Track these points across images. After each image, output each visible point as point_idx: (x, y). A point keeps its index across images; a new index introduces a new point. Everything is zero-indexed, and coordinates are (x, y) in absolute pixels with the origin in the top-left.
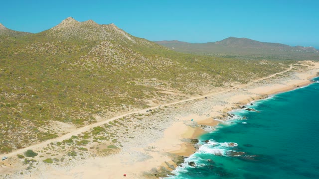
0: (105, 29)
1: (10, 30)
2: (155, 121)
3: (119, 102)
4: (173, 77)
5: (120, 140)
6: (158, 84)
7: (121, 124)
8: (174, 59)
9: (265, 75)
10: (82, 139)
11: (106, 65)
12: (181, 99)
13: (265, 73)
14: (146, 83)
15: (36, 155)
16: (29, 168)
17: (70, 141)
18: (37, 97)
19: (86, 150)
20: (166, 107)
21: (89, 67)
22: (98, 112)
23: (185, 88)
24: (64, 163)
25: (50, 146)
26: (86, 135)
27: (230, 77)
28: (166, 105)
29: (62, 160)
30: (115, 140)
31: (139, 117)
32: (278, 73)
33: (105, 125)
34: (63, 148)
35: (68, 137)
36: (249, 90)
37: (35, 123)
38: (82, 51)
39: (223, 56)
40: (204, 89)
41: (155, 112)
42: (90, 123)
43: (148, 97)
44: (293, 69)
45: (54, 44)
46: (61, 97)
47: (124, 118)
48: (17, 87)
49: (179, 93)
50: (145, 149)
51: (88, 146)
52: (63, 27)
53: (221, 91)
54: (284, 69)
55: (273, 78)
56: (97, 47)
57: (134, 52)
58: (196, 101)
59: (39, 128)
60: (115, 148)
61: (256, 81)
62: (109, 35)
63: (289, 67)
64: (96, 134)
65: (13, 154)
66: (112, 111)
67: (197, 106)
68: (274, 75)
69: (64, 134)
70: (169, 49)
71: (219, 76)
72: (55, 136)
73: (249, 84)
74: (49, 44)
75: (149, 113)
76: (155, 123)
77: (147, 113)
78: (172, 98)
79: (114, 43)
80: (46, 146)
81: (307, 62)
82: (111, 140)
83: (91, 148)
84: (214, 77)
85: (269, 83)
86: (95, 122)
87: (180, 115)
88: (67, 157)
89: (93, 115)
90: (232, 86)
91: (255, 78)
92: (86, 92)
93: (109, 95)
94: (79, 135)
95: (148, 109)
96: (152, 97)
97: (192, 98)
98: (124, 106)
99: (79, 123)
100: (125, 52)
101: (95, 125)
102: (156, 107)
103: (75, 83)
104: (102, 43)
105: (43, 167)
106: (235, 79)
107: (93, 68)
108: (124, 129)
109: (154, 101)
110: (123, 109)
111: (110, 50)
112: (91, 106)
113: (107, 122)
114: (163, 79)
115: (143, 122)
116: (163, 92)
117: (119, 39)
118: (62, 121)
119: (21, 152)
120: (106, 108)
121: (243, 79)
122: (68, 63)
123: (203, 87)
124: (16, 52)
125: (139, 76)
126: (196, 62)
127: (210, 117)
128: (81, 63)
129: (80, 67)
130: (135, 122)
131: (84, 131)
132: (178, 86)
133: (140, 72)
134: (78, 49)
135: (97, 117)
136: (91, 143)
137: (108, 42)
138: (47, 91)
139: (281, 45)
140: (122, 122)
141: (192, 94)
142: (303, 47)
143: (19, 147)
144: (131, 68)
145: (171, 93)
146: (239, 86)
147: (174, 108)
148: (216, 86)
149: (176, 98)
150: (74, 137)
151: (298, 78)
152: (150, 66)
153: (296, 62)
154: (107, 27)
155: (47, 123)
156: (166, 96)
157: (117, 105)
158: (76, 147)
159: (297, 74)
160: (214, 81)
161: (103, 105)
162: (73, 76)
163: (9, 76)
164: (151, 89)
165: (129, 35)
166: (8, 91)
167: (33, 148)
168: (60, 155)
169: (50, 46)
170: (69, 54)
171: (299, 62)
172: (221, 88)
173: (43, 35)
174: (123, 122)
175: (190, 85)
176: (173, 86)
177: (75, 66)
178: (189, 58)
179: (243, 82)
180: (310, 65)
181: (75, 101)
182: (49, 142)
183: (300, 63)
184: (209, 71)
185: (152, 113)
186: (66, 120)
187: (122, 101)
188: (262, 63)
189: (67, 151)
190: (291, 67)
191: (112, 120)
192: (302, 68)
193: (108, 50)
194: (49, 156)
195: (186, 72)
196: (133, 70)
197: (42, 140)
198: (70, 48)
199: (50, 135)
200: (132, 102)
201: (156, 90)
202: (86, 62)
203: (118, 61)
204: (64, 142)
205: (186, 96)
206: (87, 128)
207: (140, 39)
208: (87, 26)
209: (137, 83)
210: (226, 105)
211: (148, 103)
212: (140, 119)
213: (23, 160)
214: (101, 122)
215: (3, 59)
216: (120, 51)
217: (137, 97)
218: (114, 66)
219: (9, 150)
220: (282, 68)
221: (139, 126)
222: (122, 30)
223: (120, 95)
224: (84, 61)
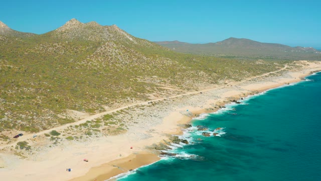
0: (108, 30)
1: (14, 31)
2: (155, 111)
3: (124, 96)
4: (171, 75)
5: (126, 124)
6: (159, 81)
7: (127, 113)
8: (173, 58)
9: (258, 74)
10: (95, 123)
11: (111, 64)
12: (178, 94)
13: (259, 72)
14: (148, 80)
15: (60, 134)
16: (55, 143)
17: (85, 125)
18: (52, 91)
19: (100, 131)
20: (165, 100)
21: (95, 66)
22: (106, 104)
23: (183, 85)
24: (82, 140)
25: (70, 128)
26: (98, 121)
27: (226, 75)
28: (166, 98)
29: (81, 137)
30: (123, 125)
31: (142, 108)
32: (271, 72)
33: (113, 113)
34: (80, 129)
35: (83, 121)
36: (242, 87)
37: (55, 112)
38: (87, 51)
39: (222, 57)
40: (200, 85)
41: (156, 104)
42: (100, 111)
43: (149, 91)
44: (287, 68)
45: (61, 45)
46: (73, 91)
47: (129, 108)
48: (34, 83)
49: (177, 89)
50: (147, 131)
51: (100, 128)
52: (68, 28)
53: (215, 87)
54: (279, 69)
55: (266, 76)
56: (102, 47)
57: (136, 52)
58: (191, 95)
59: (59, 115)
60: (123, 129)
61: (250, 79)
62: (112, 36)
63: (284, 66)
64: (107, 120)
65: (42, 133)
66: (119, 102)
67: (193, 99)
68: (267, 74)
69: (79, 120)
70: (169, 50)
71: (214, 74)
72: (73, 121)
73: (242, 81)
74: (56, 44)
75: (151, 104)
76: (155, 113)
77: (148, 105)
78: (171, 93)
79: (117, 44)
80: (67, 128)
81: (302, 61)
82: (119, 124)
83: (103, 130)
84: (210, 75)
85: (261, 81)
86: (105, 111)
87: (177, 107)
88: (85, 136)
89: (103, 106)
90: (226, 84)
91: (248, 76)
92: (95, 87)
93: (115, 90)
94: (92, 120)
95: (150, 102)
96: (153, 92)
97: (189, 93)
98: (129, 99)
99: (91, 111)
100: (128, 52)
101: (105, 113)
102: (157, 100)
103: (84, 80)
104: (106, 44)
105: (67, 142)
106: (230, 77)
107: (99, 67)
108: (130, 117)
109: (154, 95)
110: (128, 101)
111: (114, 50)
112: (100, 99)
113: (115, 111)
114: (163, 77)
115: (145, 111)
116: (162, 88)
117: (121, 40)
118: (77, 110)
119: (47, 132)
120: (113, 100)
121: (237, 77)
122: (75, 62)
123: (199, 84)
124: (27, 52)
125: (141, 74)
126: (194, 62)
127: (204, 108)
128: (88, 62)
129: (87, 66)
130: (138, 111)
131: (96, 118)
132: (177, 82)
133: (142, 71)
134: (84, 49)
135: (106, 107)
136: (102, 126)
137: (113, 43)
138: (60, 86)
139: (281, 46)
140: (127, 111)
141: (188, 89)
142: (303, 48)
143: (45, 129)
144: (134, 67)
145: (170, 89)
146: (233, 83)
147: (172, 100)
148: (212, 83)
149: (174, 93)
150: (89, 122)
151: (291, 77)
152: (151, 65)
153: (291, 62)
154: (110, 28)
155: (65, 111)
156: (165, 91)
157: (123, 98)
158: (91, 129)
159: (290, 73)
160: (210, 79)
161: (110, 98)
162: (82, 73)
163: (24, 73)
164: (151, 85)
165: (131, 36)
166: (26, 86)
167: (57, 129)
168: (79, 135)
169: (58, 46)
170: (75, 54)
171: (295, 62)
172: (216, 85)
173: (48, 36)
174: (129, 111)
175: (188, 81)
176: (171, 83)
177: (83, 65)
178: (188, 58)
179: (237, 80)
180: (305, 65)
181: (86, 95)
182: (68, 125)
183: (295, 63)
184: (206, 70)
185: (153, 104)
186: (80, 109)
187: (126, 95)
188: (257, 63)
189: (84, 131)
190: (286, 66)
191: (119, 109)
192: (296, 67)
193: (113, 50)
194: (70, 135)
195: (185, 70)
196: (136, 69)
197: (62, 124)
198: (77, 48)
199: (68, 120)
200: (135, 96)
201: (156, 86)
202: (92, 61)
203: (121, 60)
204: (81, 125)
205: (183, 91)
206: (98, 115)
207: (142, 39)
208: (90, 28)
209: (139, 80)
210: (219, 99)
211: (149, 96)
212: (143, 109)
213: (49, 138)
214: (109, 111)
215: (16, 59)
216: (123, 51)
217: (140, 92)
218: (117, 65)
219: (37, 131)
220: (277, 67)
221: (142, 114)
222: (124, 31)
223: (125, 90)
224: (90, 61)
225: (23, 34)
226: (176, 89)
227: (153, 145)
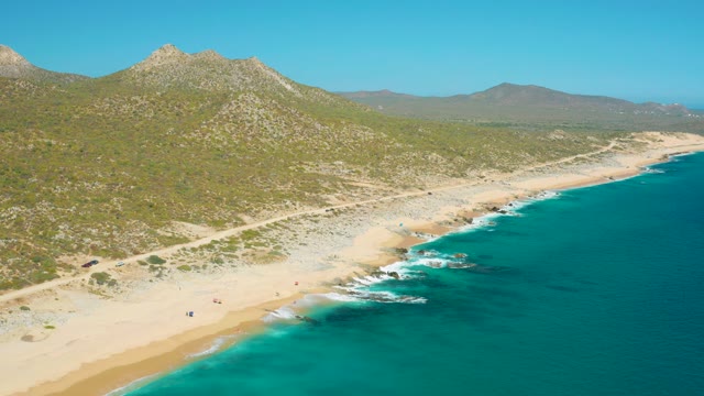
0: (241, 68)
1: (40, 70)
2: (339, 225)
3: (279, 198)
4: (374, 160)
5: (286, 246)
6: (346, 171)
7: (286, 228)
8: (377, 127)
9: (551, 159)
10: (227, 245)
11: (249, 139)
12: (384, 195)
13: (553, 155)
14: (324, 168)
15: (165, 262)
16: (158, 276)
17: (210, 247)
18: (140, 189)
19: (237, 257)
20: (358, 206)
21: (218, 141)
22: (246, 212)
23: (394, 179)
24: (207, 271)
25: (182, 252)
26: (233, 240)
27: (483, 161)
28: (360, 203)
29: (204, 267)
30: (279, 247)
31: (314, 219)
32: (579, 156)
33: (259, 227)
34: (201, 254)
35: (207, 241)
36: (513, 184)
37: (150, 225)
38: (201, 111)
39: (482, 125)
40: (429, 180)
41: (340, 212)
42: (236, 225)
43: (327, 190)
44: (614, 148)
45: (147, 99)
46: (179, 188)
47: (289, 219)
48: (103, 174)
49: (383, 186)
50: (323, 259)
51: (238, 253)
52: (156, 64)
53: (460, 183)
54: (596, 149)
55: (567, 163)
56: (231, 104)
57: (301, 115)
58: (410, 198)
59: (158, 231)
60: (281, 255)
61: (532, 168)
62: (248, 80)
63: (608, 144)
64: (249, 238)
65: (132, 260)
66: (269, 209)
67: (412, 205)
68: (569, 159)
69: (198, 238)
70: (368, 110)
71: (460, 159)
72: (186, 240)
73: (516, 173)
74: (137, 98)
75: (330, 213)
76: (339, 228)
77: (326, 214)
78: (371, 194)
79: (262, 97)
80: (176, 252)
81: (649, 134)
82: (271, 247)
83: (244, 255)
84: (451, 160)
85: (555, 172)
86: (244, 224)
87: (382, 219)
88: (210, 265)
89: (239, 215)
90: (482, 177)
91: (529, 163)
92: (221, 182)
93: (261, 188)
94: (222, 240)
95: (329, 208)
96: (335, 191)
97: (406, 194)
98: (288, 203)
99: (218, 225)
100: (284, 113)
101: (245, 228)
102: (343, 206)
103: (198, 168)
104: (240, 97)
105: (179, 275)
106: (491, 165)
107: (225, 143)
108: (291, 234)
109: (338, 198)
110: (287, 207)
111: (256, 110)
112: (232, 203)
113: (263, 224)
114: (354, 163)
115: (320, 225)
116: (354, 184)
117: (268, 88)
118: (191, 222)
119: (142, 257)
120: (259, 206)
121: (506, 165)
122: (178, 134)
123: (428, 177)
124: (77, 113)
125: (311, 158)
126: (420, 134)
127: (433, 221)
128: (204, 135)
129: (202, 141)
130: (307, 225)
131: (230, 235)
132: (382, 174)
133: (313, 152)
134: (194, 108)
135: (246, 218)
136: (241, 249)
137: (252, 96)
138: (155, 180)
140: (287, 225)
141: (405, 187)
142: (659, 105)
143: (136, 253)
144: (296, 145)
145: (368, 185)
146: (496, 175)
147: (371, 207)
148: (454, 175)
149: (376, 192)
150: (216, 242)
151: (619, 164)
152: (331, 140)
153: (625, 136)
154: (243, 63)
155: (169, 224)
156: (359, 190)
157: (276, 201)
158: (221, 254)
159: (620, 158)
160: (451, 168)
161: (253, 201)
162: (193, 156)
163: (79, 155)
164: (333, 179)
165: (292, 83)
166: (88, 180)
167: (159, 253)
168: (200, 263)
169: (141, 102)
170: (177, 118)
171: (633, 134)
172: (462, 180)
173: (115, 80)
174: (292, 226)
175: (404, 172)
176: (372, 175)
177: (194, 140)
178: (408, 127)
179: (505, 170)
180: (654, 141)
181: (206, 195)
182: (179, 247)
183: (632, 137)
184: (443, 150)
185: (335, 214)
186: (196, 221)
187: (283, 197)
188: (552, 136)
189: (209, 257)
190: (613, 143)
191: (270, 222)
192: (633, 146)
193: (252, 109)
194: (184, 263)
195: (399, 151)
196: (300, 147)
197: (166, 245)
198: (179, 106)
199: (178, 239)
200: (301, 197)
201: (342, 180)
202: (212, 132)
203: (271, 131)
204: (201, 247)
205: (395, 191)
206: (231, 232)
207: (312, 88)
208: (203, 63)
209: (307, 169)
210: (464, 206)
211: (328, 199)
212: (316, 222)
213: (147, 267)
214: (252, 224)
215: (56, 128)
216: (274, 112)
217: (310, 190)
218: (263, 140)
219: (124, 256)
220: (594, 146)
221: (314, 230)
222: (274, 71)
223: (280, 188)
224: (208, 131)
225: (58, 76)
226: (380, 187)
227: (335, 279)
